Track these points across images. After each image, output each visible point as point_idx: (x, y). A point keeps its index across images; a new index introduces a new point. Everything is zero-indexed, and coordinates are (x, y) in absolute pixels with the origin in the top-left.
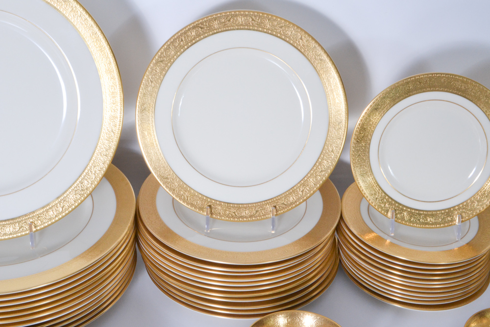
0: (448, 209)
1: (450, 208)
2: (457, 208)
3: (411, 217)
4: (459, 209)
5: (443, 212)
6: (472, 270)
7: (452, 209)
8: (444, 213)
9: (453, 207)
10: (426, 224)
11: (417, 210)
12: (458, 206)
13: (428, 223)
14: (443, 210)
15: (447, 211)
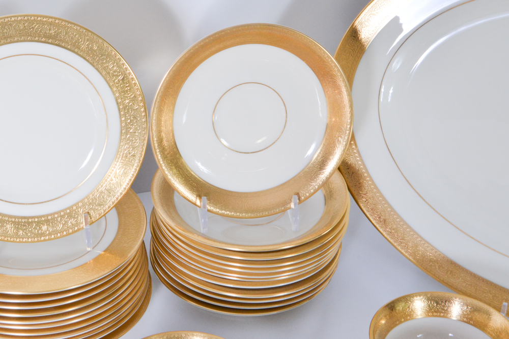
0: (69, 208)
1: (72, 207)
2: (80, 204)
3: (18, 229)
4: (83, 205)
5: (62, 213)
6: (121, 284)
7: (75, 208)
8: (64, 215)
9: (75, 205)
10: (42, 235)
11: (25, 218)
12: (81, 201)
13: (44, 233)
14: (62, 211)
15: (68, 211)
